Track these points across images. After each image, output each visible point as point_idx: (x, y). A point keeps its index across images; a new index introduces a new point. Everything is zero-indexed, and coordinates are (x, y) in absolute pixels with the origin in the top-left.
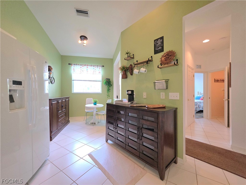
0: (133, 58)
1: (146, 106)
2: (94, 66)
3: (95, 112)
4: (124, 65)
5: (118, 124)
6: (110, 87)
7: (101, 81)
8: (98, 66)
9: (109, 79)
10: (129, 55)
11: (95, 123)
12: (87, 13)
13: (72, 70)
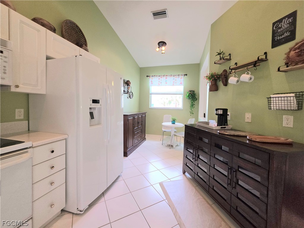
0: (230, 59)
1: (248, 137)
2: (174, 76)
3: (173, 133)
4: (213, 72)
5: (199, 156)
6: (194, 101)
7: (182, 94)
8: (179, 75)
9: (194, 91)
10: (221, 57)
11: (172, 146)
12: (166, 13)
13: (150, 83)
